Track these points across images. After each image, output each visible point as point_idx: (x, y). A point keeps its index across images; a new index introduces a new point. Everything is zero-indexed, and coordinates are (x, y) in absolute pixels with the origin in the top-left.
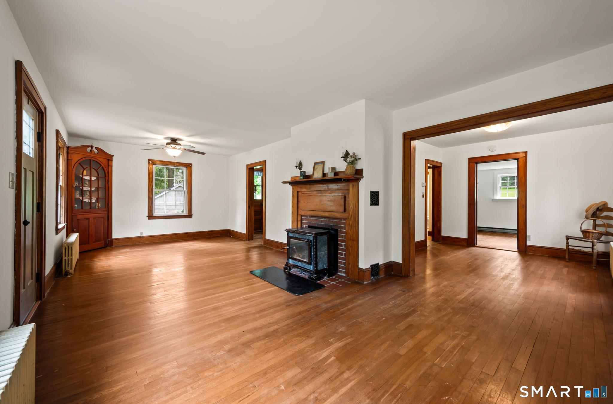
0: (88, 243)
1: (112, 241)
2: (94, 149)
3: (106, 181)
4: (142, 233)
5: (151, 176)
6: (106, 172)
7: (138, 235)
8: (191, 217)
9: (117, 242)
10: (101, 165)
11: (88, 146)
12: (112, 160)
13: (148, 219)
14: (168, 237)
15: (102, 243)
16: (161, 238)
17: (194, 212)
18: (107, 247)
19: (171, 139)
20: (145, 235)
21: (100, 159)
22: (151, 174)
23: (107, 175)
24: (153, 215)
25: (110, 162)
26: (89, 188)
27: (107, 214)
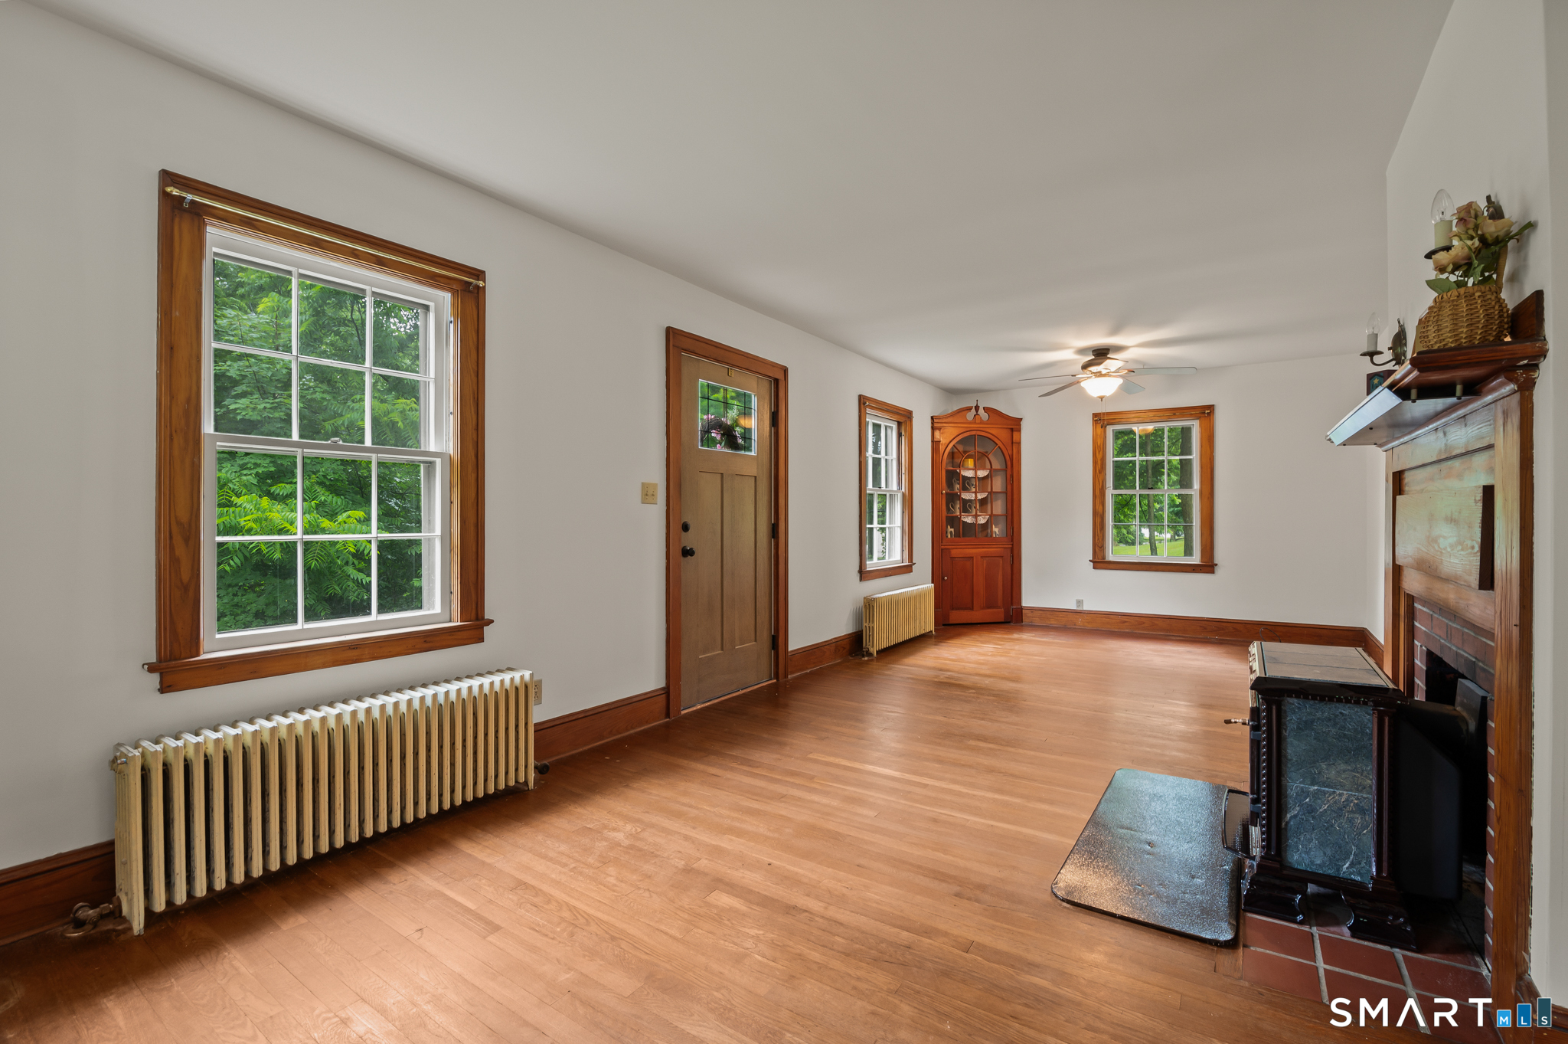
0: (972, 609)
1: (1020, 611)
2: (981, 411)
3: (1008, 477)
4: (1080, 602)
5: (1099, 457)
6: (1008, 458)
7: (1072, 605)
8: (1213, 572)
9: (1030, 615)
10: (997, 444)
11: (969, 409)
12: (1019, 430)
13: (1094, 568)
14: (1144, 623)
15: (998, 614)
16: (1125, 622)
17: (1220, 556)
18: (1009, 622)
19: (1093, 351)
20: (1086, 607)
21: (993, 431)
22: (1099, 452)
23: (1009, 463)
24: (1107, 559)
25: (1015, 434)
26: (974, 495)
27: (1009, 551)
